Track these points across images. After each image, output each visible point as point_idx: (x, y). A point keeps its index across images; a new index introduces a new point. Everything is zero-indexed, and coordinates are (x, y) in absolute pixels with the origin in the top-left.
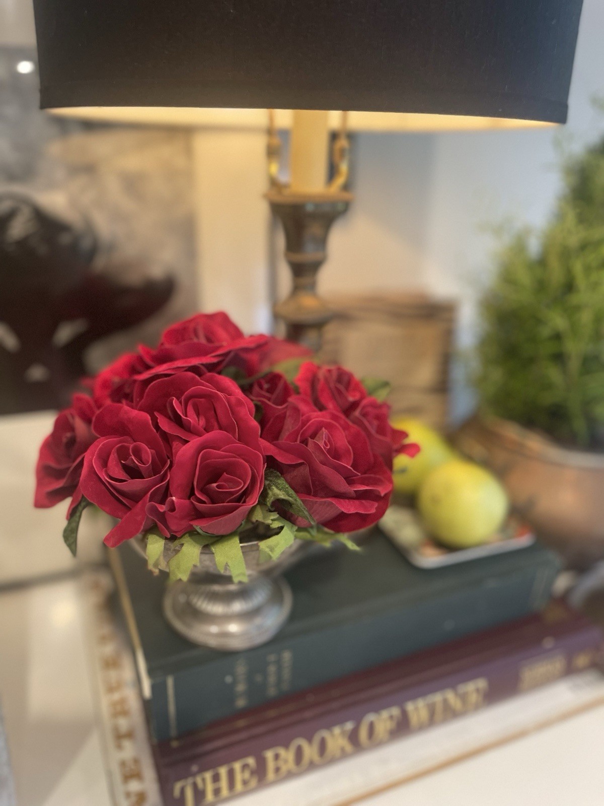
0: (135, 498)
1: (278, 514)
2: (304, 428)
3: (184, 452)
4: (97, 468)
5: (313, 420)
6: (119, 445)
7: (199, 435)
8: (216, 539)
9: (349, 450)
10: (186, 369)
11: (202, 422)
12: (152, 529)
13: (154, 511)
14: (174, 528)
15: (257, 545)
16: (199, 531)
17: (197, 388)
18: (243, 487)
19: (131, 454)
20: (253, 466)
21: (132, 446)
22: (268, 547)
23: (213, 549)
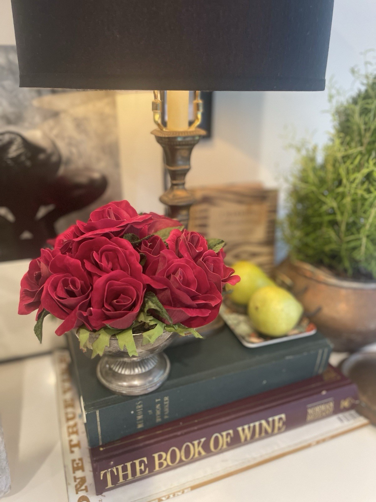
0: (72, 308)
1: (153, 317)
2: (169, 269)
3: (99, 282)
4: (50, 291)
5: (174, 263)
6: (63, 278)
7: (108, 272)
8: (119, 331)
9: (195, 280)
10: (101, 235)
11: (110, 265)
12: (82, 326)
13: (81, 315)
14: (93, 325)
15: (141, 335)
16: (109, 327)
17: (108, 246)
18: (131, 302)
19: (70, 283)
20: (137, 290)
21: (70, 279)
22: (148, 336)
23: (117, 337)
